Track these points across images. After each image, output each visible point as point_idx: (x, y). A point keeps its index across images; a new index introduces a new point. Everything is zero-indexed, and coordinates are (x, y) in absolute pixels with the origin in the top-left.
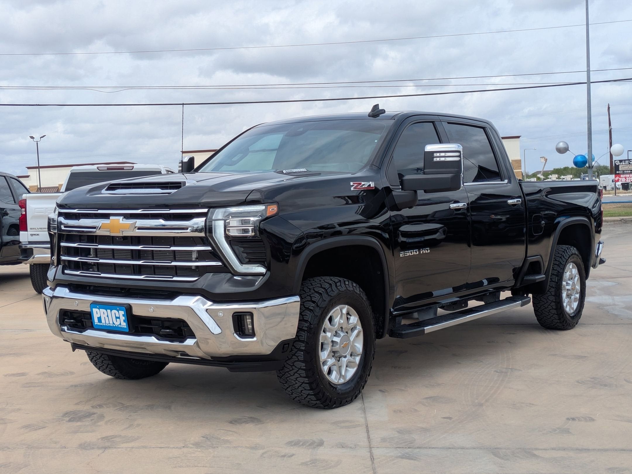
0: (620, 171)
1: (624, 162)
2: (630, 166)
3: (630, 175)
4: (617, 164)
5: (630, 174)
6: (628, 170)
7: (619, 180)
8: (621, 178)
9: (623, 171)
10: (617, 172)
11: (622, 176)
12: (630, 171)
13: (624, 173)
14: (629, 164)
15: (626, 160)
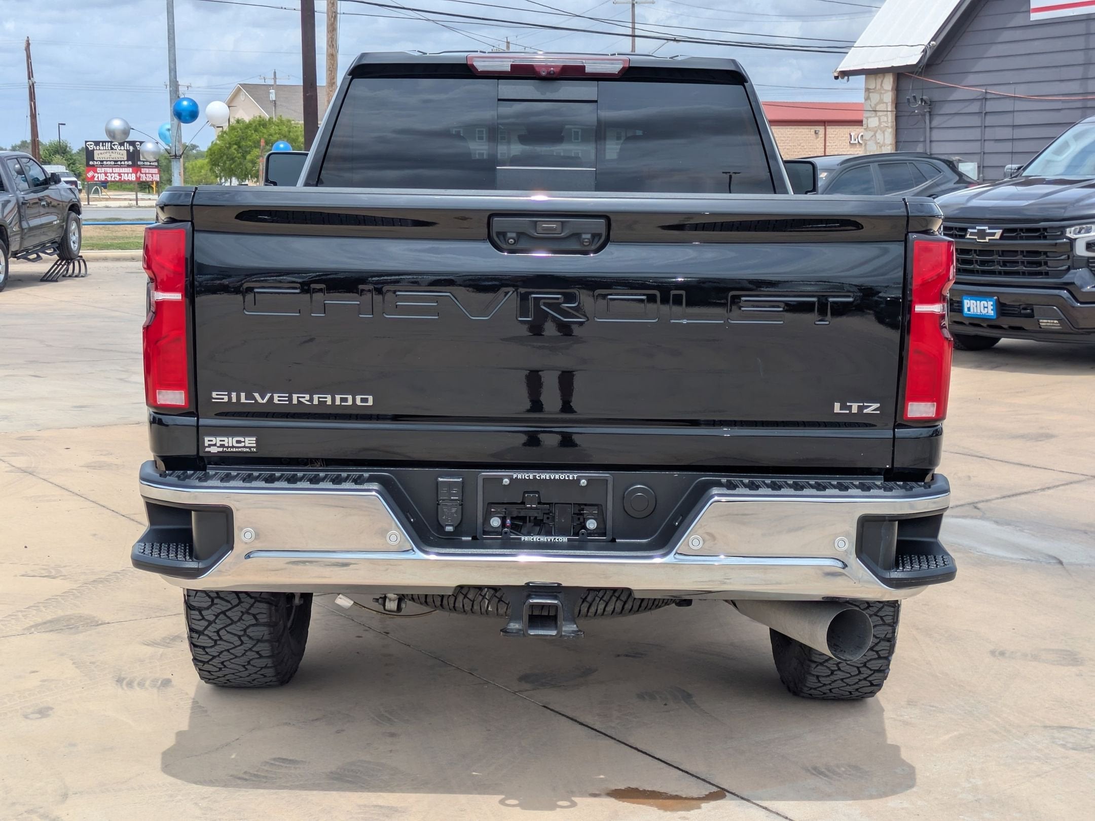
0: (97, 161)
1: (103, 146)
2: (112, 152)
3: (114, 169)
4: (90, 149)
5: (113, 167)
6: (110, 161)
7: (95, 177)
8: (98, 173)
9: (102, 161)
10: (91, 163)
11: (99, 170)
12: (113, 163)
13: (102, 166)
14: (112, 149)
15: (105, 142)
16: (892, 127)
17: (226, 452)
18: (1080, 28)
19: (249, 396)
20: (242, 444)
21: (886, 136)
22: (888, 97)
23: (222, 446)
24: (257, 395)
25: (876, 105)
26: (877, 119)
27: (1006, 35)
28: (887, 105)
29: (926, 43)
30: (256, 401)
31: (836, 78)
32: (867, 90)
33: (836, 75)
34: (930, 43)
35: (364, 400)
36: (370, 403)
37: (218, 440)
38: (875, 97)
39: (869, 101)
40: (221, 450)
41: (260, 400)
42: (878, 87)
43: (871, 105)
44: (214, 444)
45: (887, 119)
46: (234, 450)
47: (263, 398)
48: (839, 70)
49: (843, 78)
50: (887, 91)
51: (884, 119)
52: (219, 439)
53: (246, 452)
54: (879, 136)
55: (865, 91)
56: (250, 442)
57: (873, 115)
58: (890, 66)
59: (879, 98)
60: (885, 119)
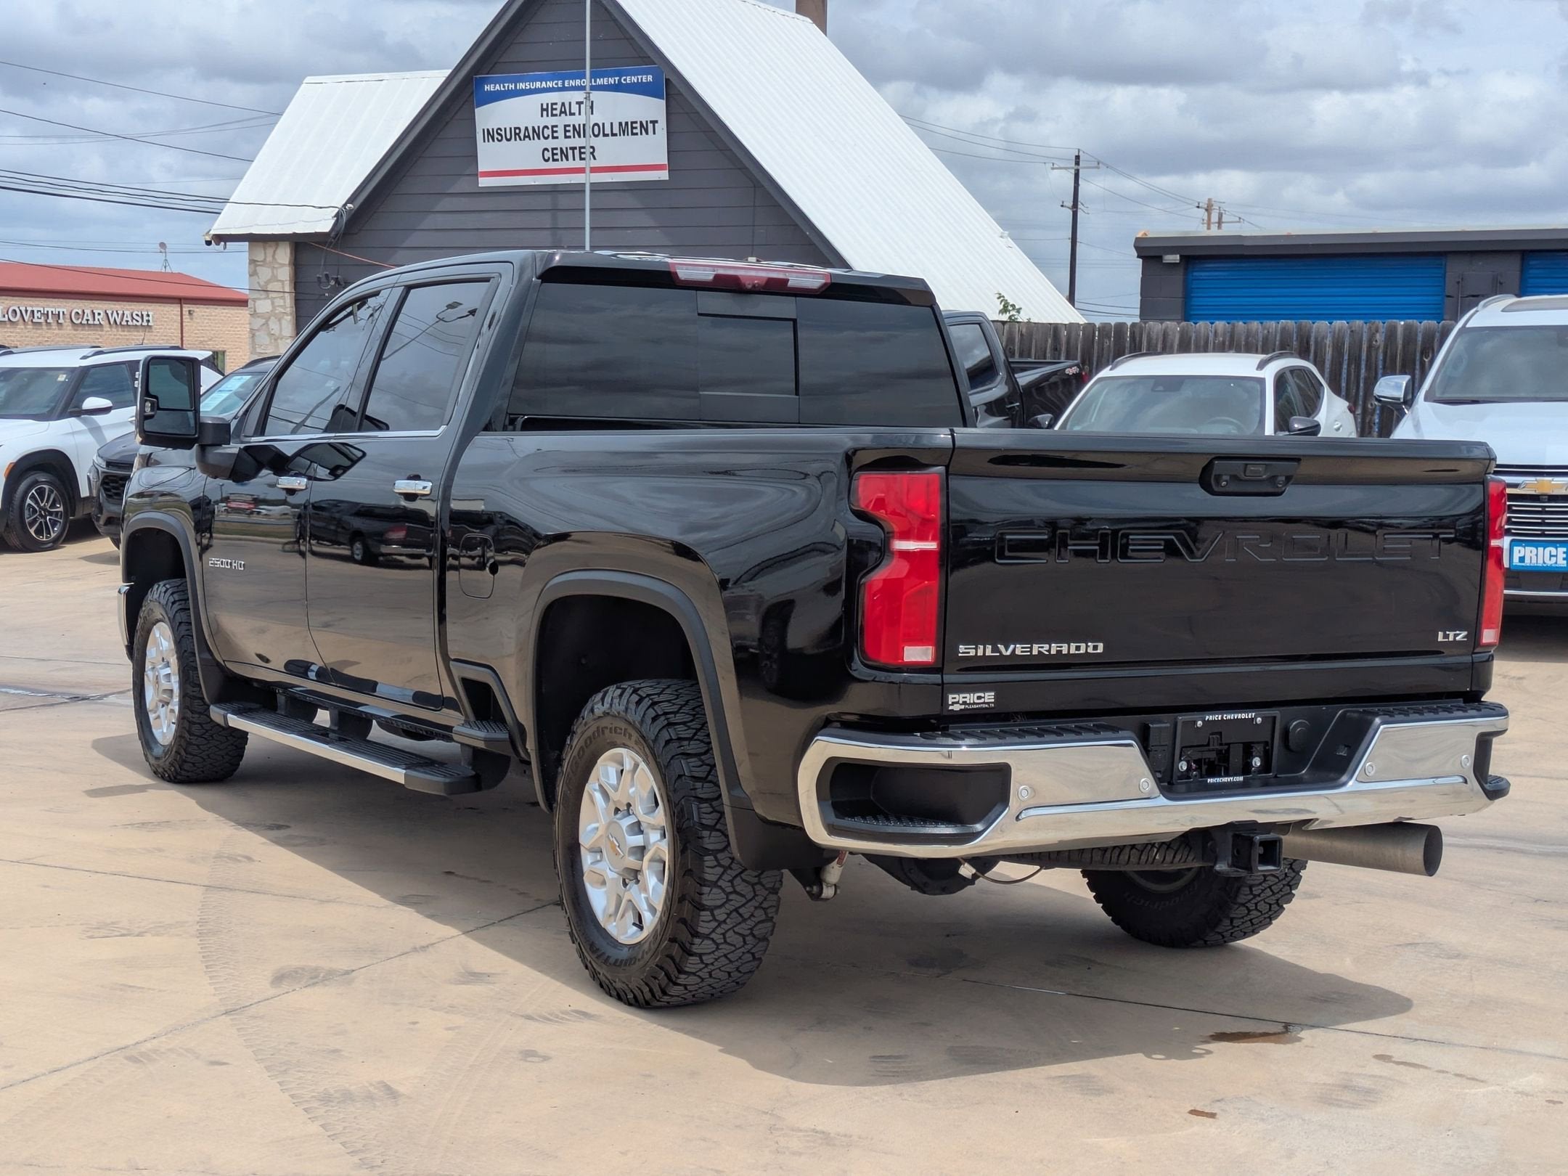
16: (291, 314)
17: (967, 709)
18: (546, 201)
19: (995, 649)
20: (982, 700)
21: (283, 326)
22: (285, 273)
23: (964, 703)
24: (1001, 647)
25: (268, 282)
26: (269, 302)
27: (446, 204)
28: (283, 284)
29: (340, 205)
30: (1000, 652)
31: (208, 243)
32: (252, 262)
33: (208, 238)
34: (345, 205)
35: (1095, 648)
36: (1100, 650)
37: (960, 697)
38: (265, 273)
39: (256, 277)
40: (963, 707)
41: (1004, 653)
42: (269, 259)
43: (258, 283)
44: (957, 702)
45: (285, 302)
46: (975, 707)
47: (1007, 650)
48: (212, 232)
49: (218, 244)
50: (283, 265)
51: (279, 302)
52: (962, 695)
53: (986, 708)
54: (274, 325)
55: (250, 264)
56: (989, 697)
57: (263, 296)
58: (291, 232)
59: (270, 274)
60: (281, 303)
